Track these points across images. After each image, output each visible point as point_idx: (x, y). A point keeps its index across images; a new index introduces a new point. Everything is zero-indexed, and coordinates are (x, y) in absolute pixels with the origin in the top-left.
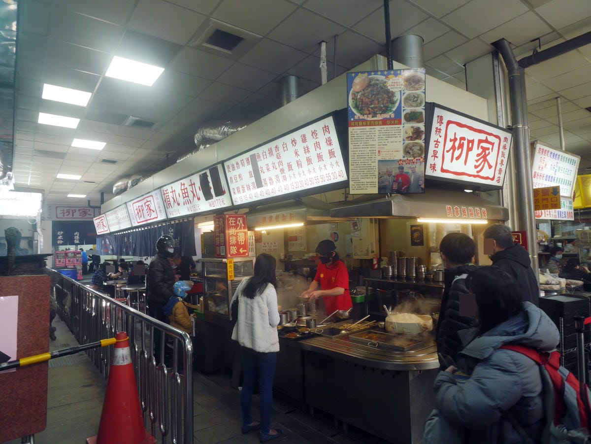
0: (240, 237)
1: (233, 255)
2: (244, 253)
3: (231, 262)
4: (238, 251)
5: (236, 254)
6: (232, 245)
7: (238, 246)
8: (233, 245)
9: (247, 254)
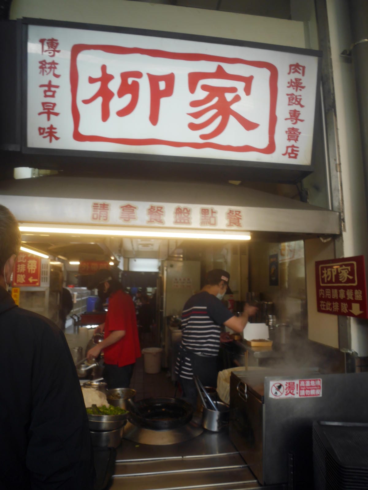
0: (30, 264)
1: (19, 283)
2: (34, 283)
3: (16, 291)
4: (26, 279)
5: (24, 283)
6: (20, 273)
7: (27, 274)
8: (22, 273)
9: (37, 284)
